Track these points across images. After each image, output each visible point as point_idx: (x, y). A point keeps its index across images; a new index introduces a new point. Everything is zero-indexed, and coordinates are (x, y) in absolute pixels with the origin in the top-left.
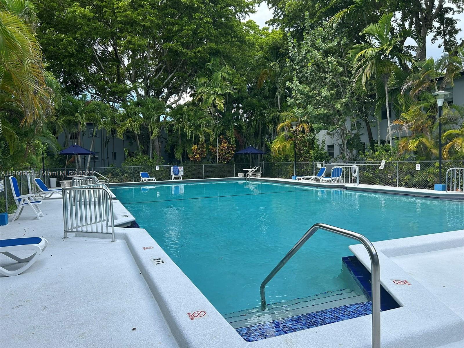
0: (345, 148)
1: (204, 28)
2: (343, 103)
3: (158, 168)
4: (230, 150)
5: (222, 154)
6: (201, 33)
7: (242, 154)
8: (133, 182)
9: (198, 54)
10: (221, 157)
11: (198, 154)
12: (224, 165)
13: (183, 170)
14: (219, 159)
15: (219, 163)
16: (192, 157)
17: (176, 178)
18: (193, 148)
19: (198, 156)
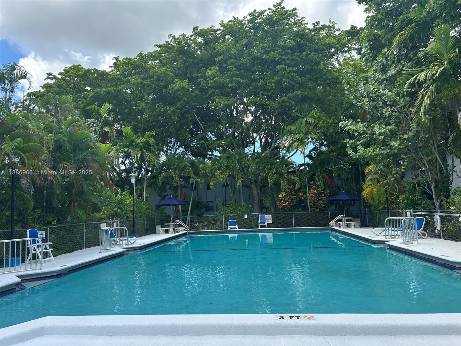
0: (433, 193)
1: (288, 78)
2: (405, 139)
3: (247, 216)
4: (322, 197)
5: (314, 201)
6: (284, 83)
7: (337, 200)
8: (224, 230)
9: (282, 104)
10: (312, 204)
11: (287, 201)
12: (317, 213)
13: (271, 218)
14: (311, 206)
15: (311, 211)
16: (280, 205)
17: (261, 226)
18: (280, 196)
19: (287, 203)
